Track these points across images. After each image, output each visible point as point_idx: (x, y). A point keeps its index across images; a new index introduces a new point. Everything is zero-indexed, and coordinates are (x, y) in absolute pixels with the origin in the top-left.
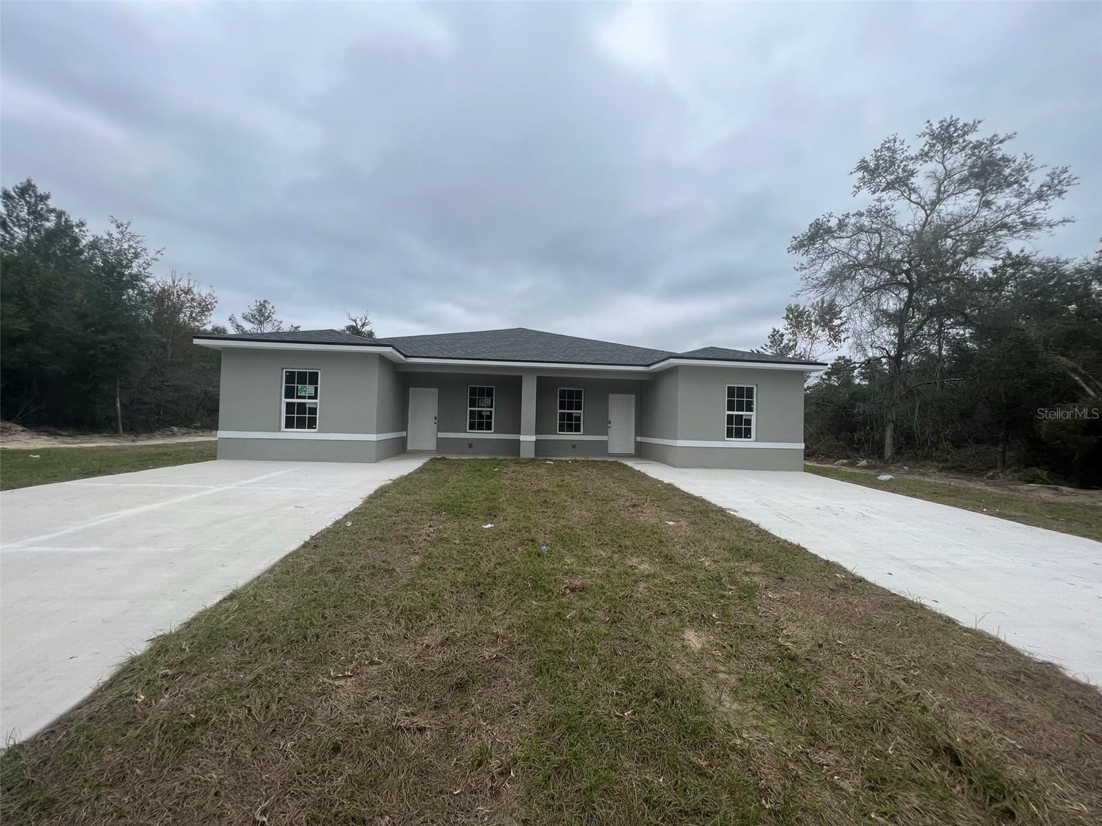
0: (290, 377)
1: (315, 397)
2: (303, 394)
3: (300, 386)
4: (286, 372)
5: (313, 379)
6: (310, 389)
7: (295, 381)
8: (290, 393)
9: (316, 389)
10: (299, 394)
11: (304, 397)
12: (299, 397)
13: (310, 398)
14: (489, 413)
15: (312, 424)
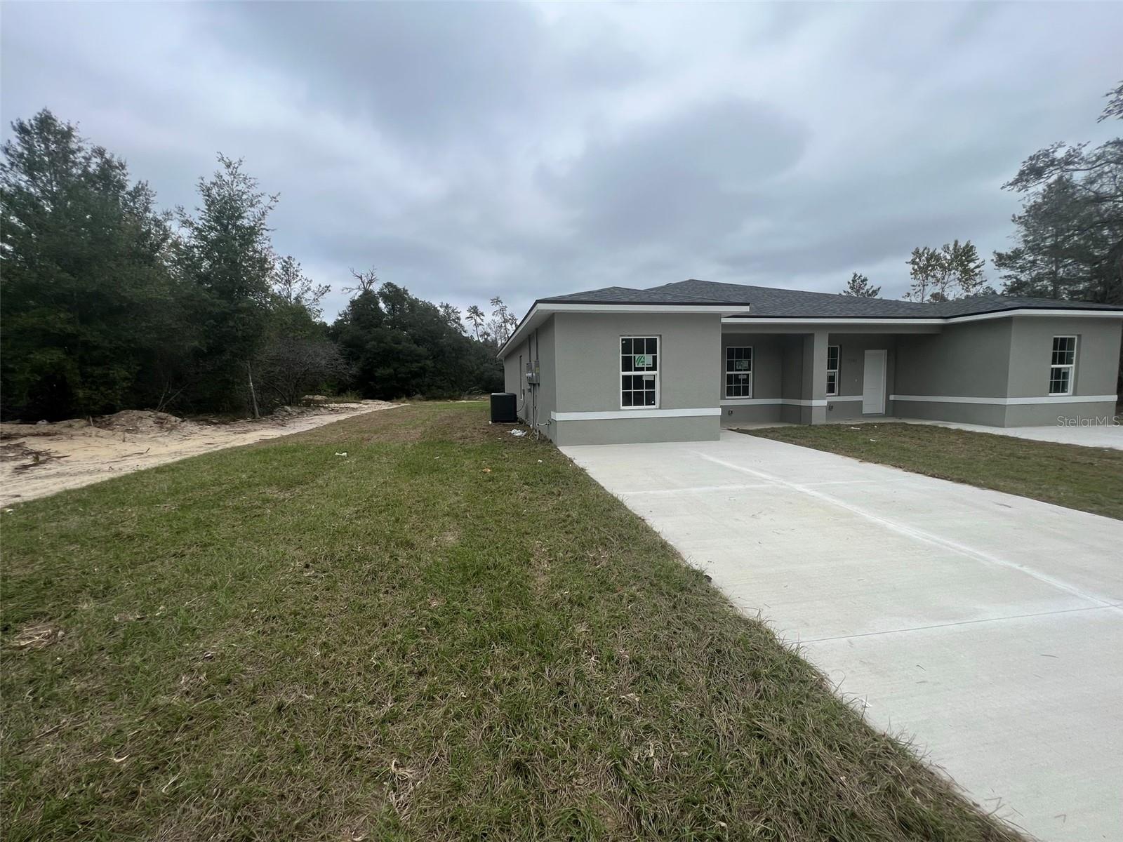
0: (627, 346)
1: (654, 368)
2: (641, 365)
3: (637, 356)
4: (623, 340)
5: (651, 347)
6: (647, 359)
7: (633, 349)
8: (627, 365)
9: (655, 359)
10: (636, 366)
11: (642, 369)
12: (637, 369)
13: (648, 369)
14: (745, 377)
15: (650, 400)
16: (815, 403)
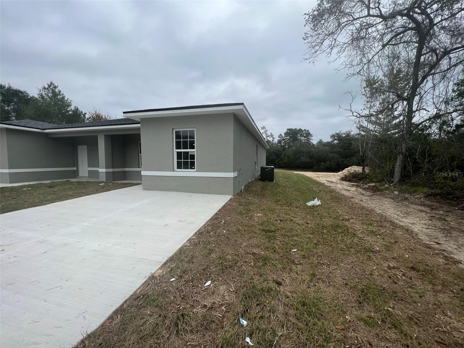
16: (104, 170)
